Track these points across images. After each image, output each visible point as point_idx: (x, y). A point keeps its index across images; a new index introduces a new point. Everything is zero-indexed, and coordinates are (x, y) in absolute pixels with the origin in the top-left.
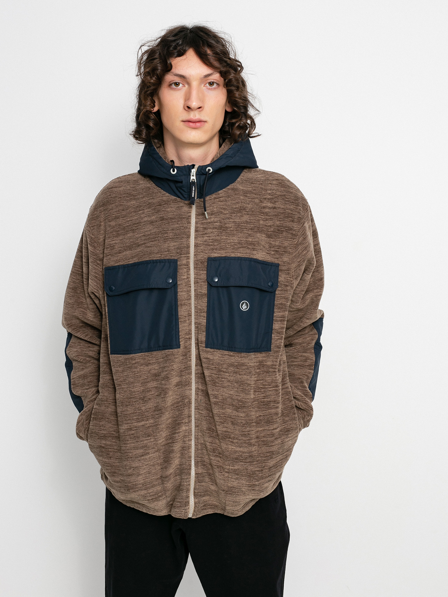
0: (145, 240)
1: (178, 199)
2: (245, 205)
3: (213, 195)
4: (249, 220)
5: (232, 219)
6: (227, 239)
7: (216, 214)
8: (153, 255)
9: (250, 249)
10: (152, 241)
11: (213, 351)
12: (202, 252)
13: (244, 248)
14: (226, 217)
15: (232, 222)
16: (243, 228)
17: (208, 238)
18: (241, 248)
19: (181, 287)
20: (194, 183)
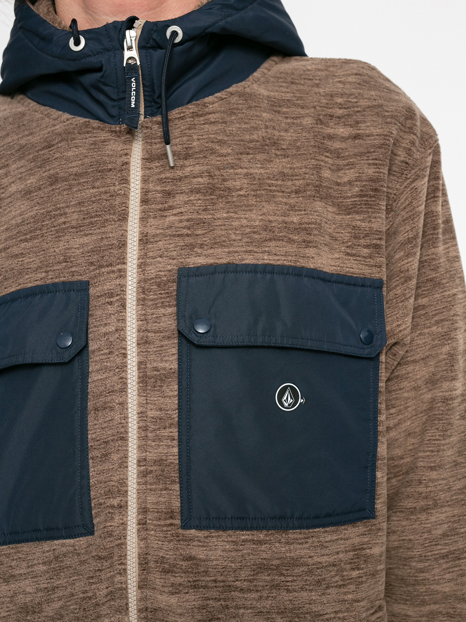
1: (95, 123)
2: (277, 133)
3: (190, 107)
4: (291, 168)
5: (241, 168)
6: (231, 217)
7: (198, 156)
8: (27, 276)
9: (296, 244)
10: (26, 240)
11: (207, 537)
12: (161, 257)
13: (279, 240)
14: (226, 162)
15: (242, 176)
16: (274, 191)
17: (176, 218)
18: (270, 240)
19: (98, 358)
20: (132, 68)
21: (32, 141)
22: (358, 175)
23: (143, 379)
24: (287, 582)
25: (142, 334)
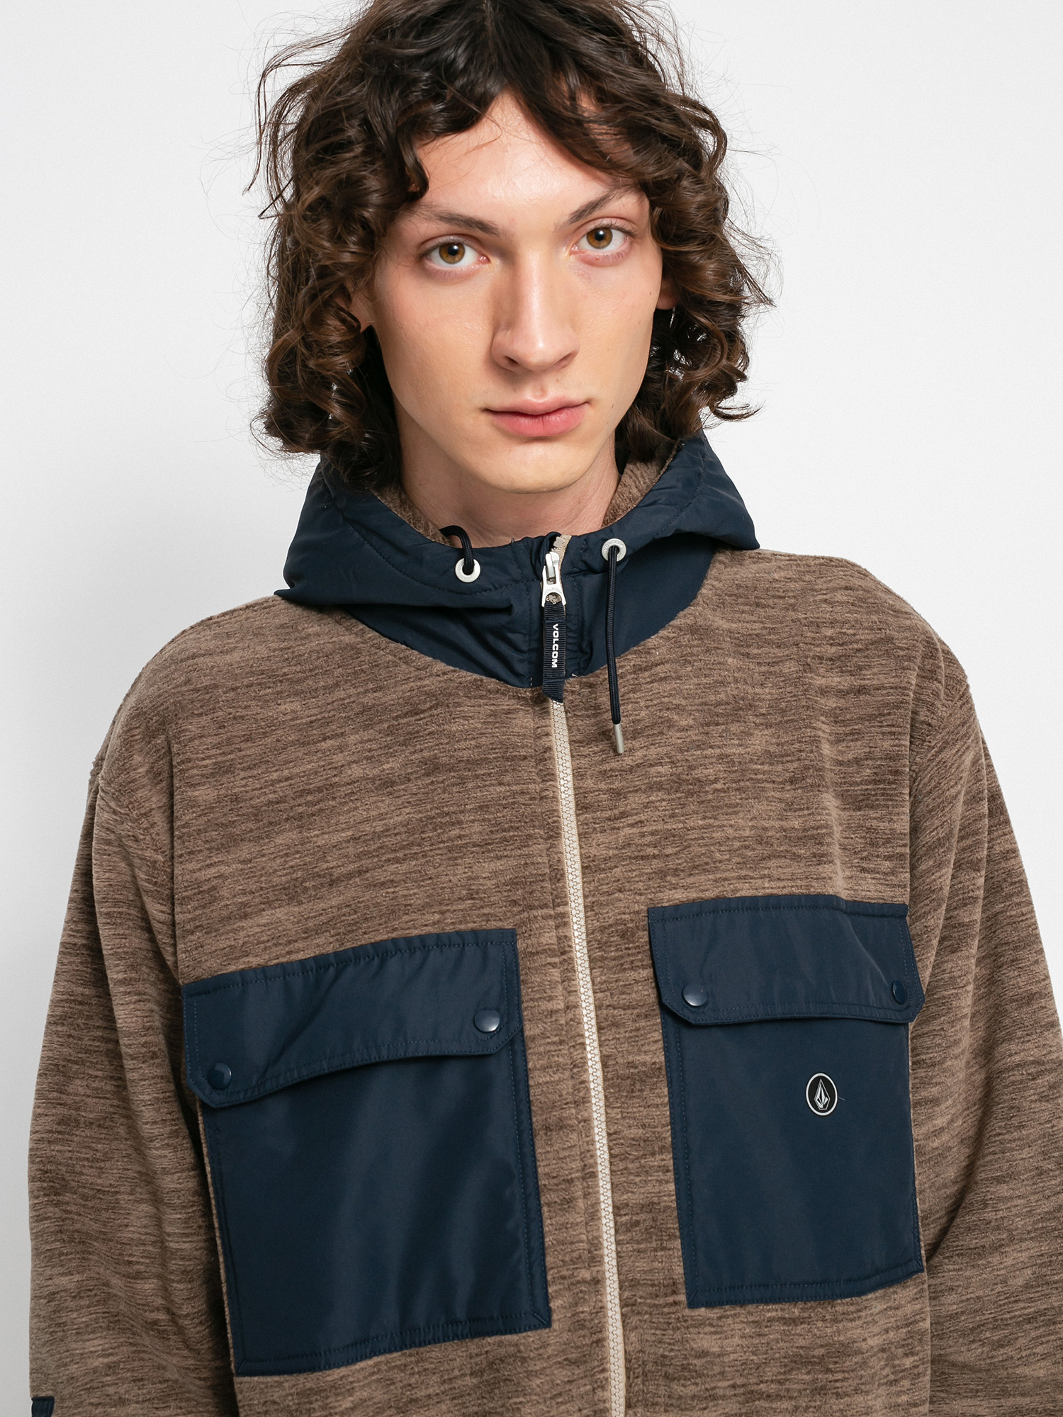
0: (359, 856)
1: (492, 683)
2: (750, 690)
3: (629, 657)
4: (778, 745)
6: (710, 826)
7: (651, 732)
8: (406, 918)
10: (397, 861)
11: (720, 1318)
12: (620, 891)
13: (781, 857)
14: (688, 740)
15: (714, 760)
16: (763, 781)
17: (634, 830)
18: (769, 858)
19: (542, 1049)
20: (554, 608)
21: (383, 700)
22: (867, 750)
23: (610, 1083)
24: (836, 1381)
25: (605, 1012)
